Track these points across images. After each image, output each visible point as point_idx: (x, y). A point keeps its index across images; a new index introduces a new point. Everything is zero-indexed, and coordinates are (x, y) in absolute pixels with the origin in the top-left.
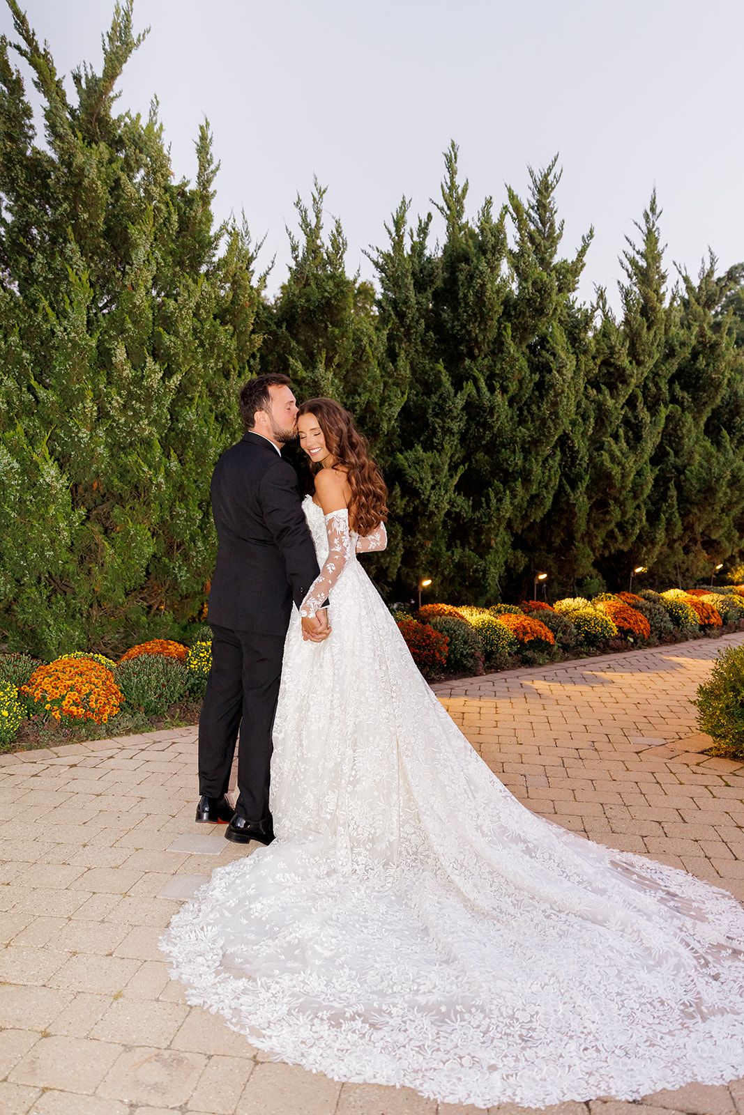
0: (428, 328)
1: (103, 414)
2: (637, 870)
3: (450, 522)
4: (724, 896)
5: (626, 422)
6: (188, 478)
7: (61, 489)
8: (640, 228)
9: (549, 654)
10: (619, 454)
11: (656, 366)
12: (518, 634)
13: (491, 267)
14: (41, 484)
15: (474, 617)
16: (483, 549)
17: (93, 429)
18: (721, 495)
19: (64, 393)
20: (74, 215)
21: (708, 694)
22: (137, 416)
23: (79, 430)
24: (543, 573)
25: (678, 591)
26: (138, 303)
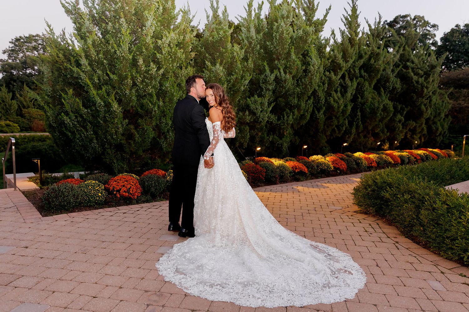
0: (261, 48)
1: (134, 84)
2: (320, 248)
3: (268, 125)
4: (347, 256)
5: (341, 85)
6: (166, 108)
7: (119, 113)
8: (350, 5)
9: (305, 177)
10: (337, 98)
11: (354, 62)
12: (293, 169)
13: (286, 24)
14: (112, 111)
15: (276, 162)
16: (281, 136)
17: (131, 90)
18: (378, 115)
19: (120, 76)
20: (122, 7)
21: (357, 190)
22: (147, 85)
23: (126, 90)
24: (306, 145)
25: (360, 153)
26: (147, 42)
